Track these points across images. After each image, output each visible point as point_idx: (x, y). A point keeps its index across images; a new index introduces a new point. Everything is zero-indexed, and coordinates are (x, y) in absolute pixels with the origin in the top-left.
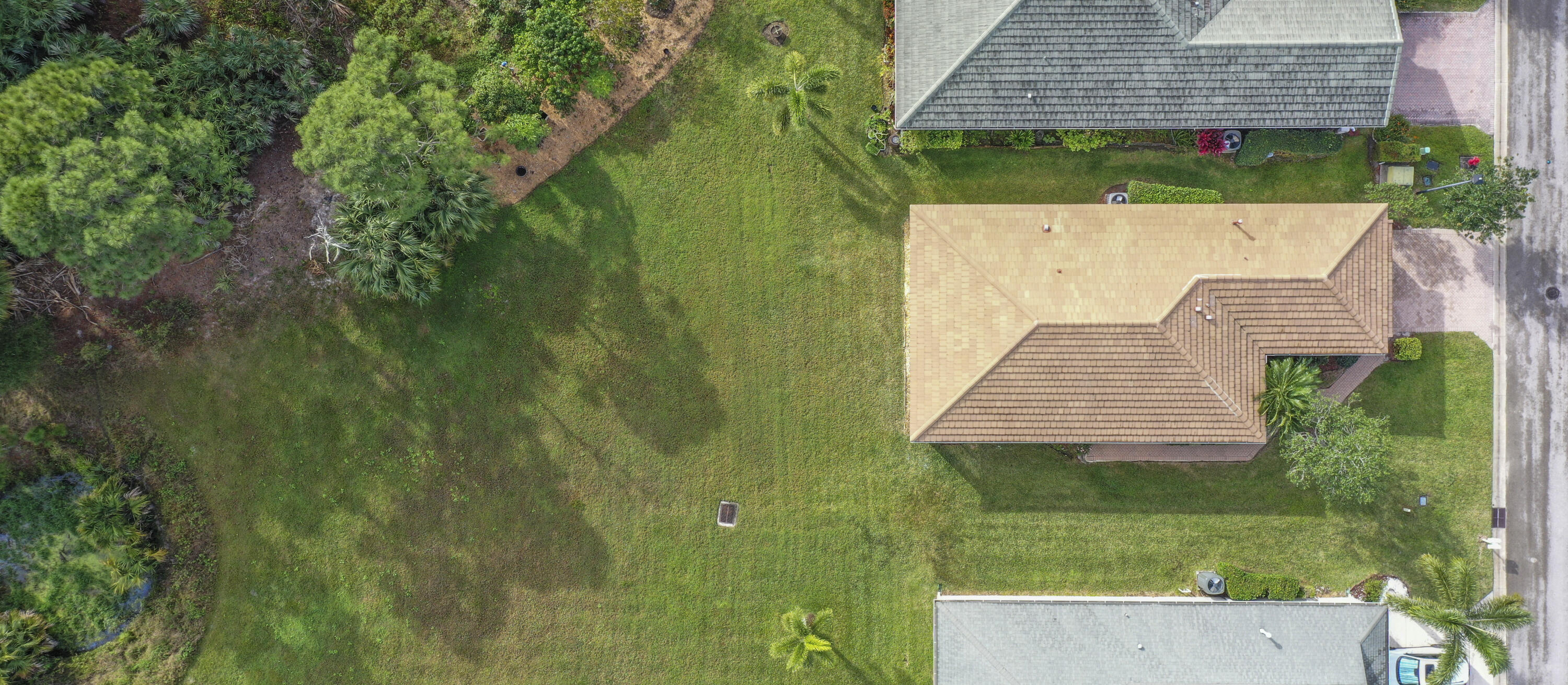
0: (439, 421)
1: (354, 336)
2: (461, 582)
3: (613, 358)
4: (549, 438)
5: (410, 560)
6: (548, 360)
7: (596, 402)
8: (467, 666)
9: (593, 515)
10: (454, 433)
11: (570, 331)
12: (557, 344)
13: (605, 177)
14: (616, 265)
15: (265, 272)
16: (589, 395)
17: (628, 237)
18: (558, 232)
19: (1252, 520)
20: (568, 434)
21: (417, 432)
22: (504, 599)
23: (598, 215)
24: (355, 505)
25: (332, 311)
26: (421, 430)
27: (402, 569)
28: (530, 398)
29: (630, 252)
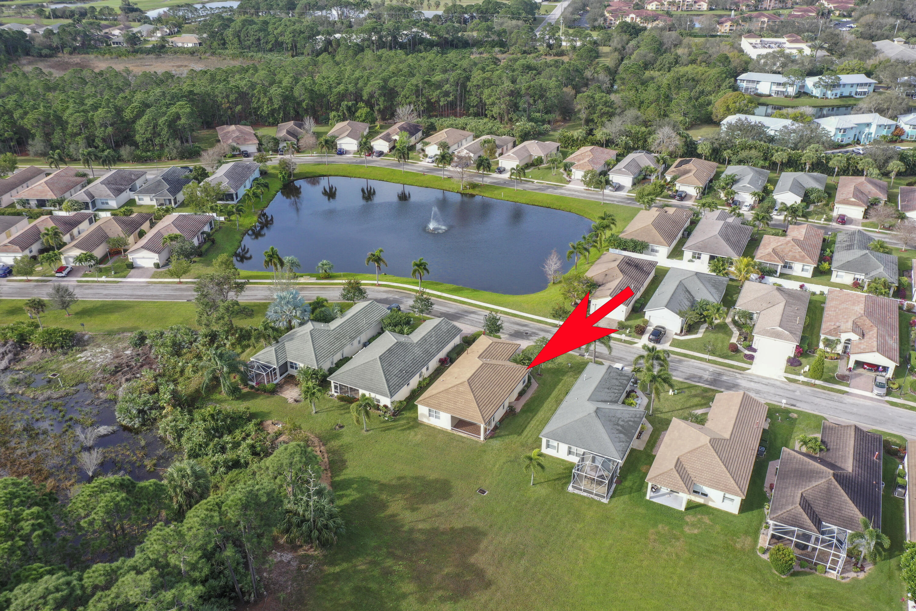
0: (391, 555)
1: (337, 569)
2: (458, 575)
3: (406, 499)
4: (420, 526)
5: (438, 588)
6: (393, 516)
7: (417, 509)
8: (493, 587)
9: (458, 525)
10: (399, 552)
11: (388, 507)
12: (389, 512)
13: (344, 480)
14: (375, 487)
15: (290, 583)
16: (413, 510)
17: (369, 481)
18: (352, 498)
19: (556, 390)
20: (424, 520)
21: (389, 564)
22: (473, 565)
23: (355, 486)
24: (404, 596)
25: (321, 571)
26: (389, 562)
27: (440, 593)
28: (403, 526)
29: (375, 482)
